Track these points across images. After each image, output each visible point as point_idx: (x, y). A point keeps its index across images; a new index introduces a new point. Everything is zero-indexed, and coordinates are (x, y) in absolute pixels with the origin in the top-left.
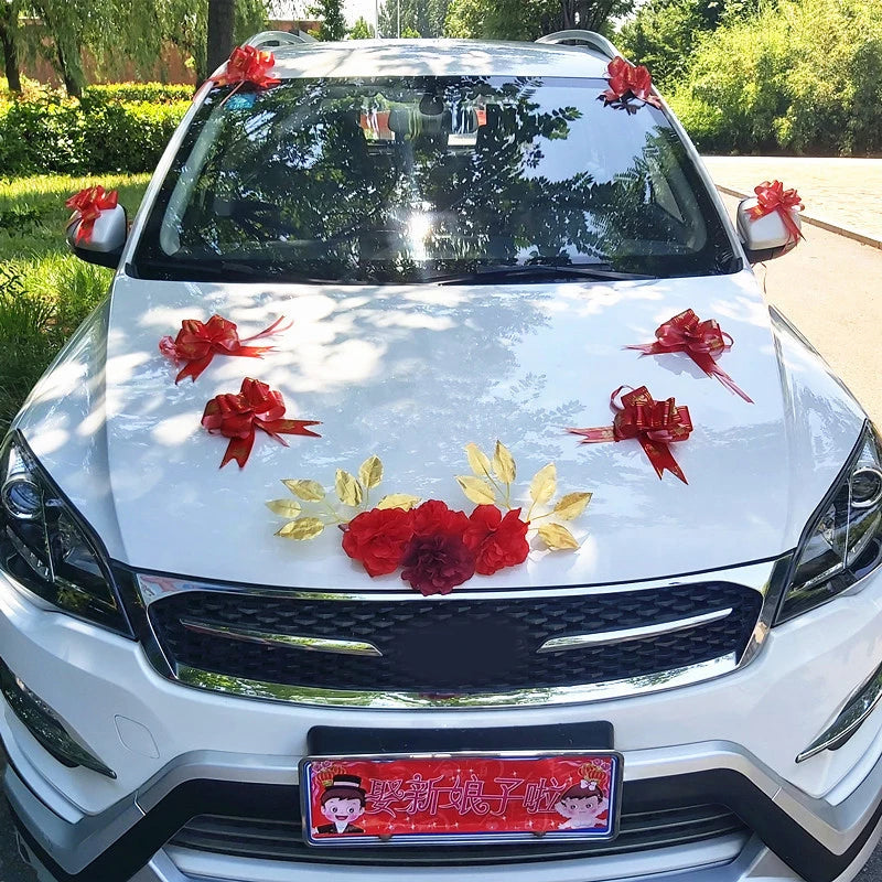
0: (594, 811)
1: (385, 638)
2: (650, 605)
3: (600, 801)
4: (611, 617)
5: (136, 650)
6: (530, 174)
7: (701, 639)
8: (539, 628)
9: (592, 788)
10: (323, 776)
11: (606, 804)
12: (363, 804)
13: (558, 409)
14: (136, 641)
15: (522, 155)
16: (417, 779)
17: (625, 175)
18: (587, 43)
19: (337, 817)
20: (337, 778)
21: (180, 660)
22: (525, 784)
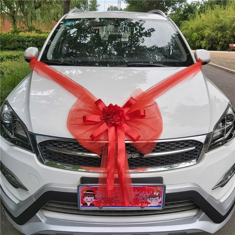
0: (158, 201)
2: (173, 145)
3: (159, 198)
4: (163, 148)
5: (34, 155)
6: (141, 44)
7: (187, 155)
9: (157, 195)
10: (83, 191)
12: (95, 198)
17: (165, 47)
19: (88, 201)
20: (87, 191)
21: (46, 159)
22: (139, 193)
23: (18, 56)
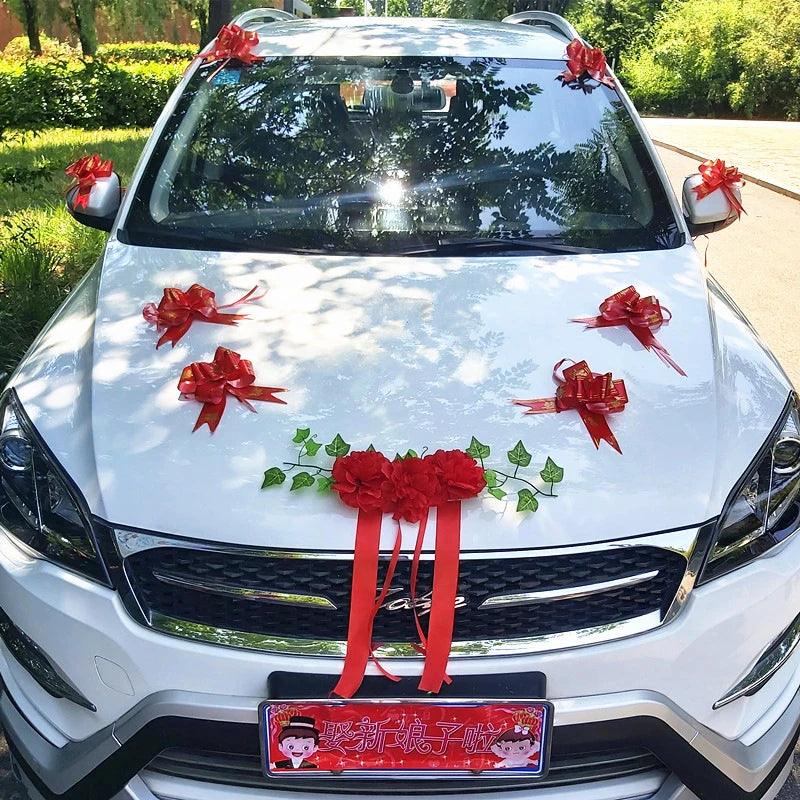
0: (526, 753)
1: (340, 594)
2: (583, 567)
3: (532, 744)
4: (547, 577)
5: (114, 598)
6: (495, 144)
7: (628, 598)
8: (481, 586)
9: (525, 733)
10: (281, 717)
11: (537, 747)
12: (317, 743)
13: (514, 369)
14: (114, 589)
15: (489, 127)
16: (365, 721)
17: (587, 146)
18: (546, 23)
19: (293, 754)
21: (154, 608)
22: (464, 727)
23: (48, 170)
